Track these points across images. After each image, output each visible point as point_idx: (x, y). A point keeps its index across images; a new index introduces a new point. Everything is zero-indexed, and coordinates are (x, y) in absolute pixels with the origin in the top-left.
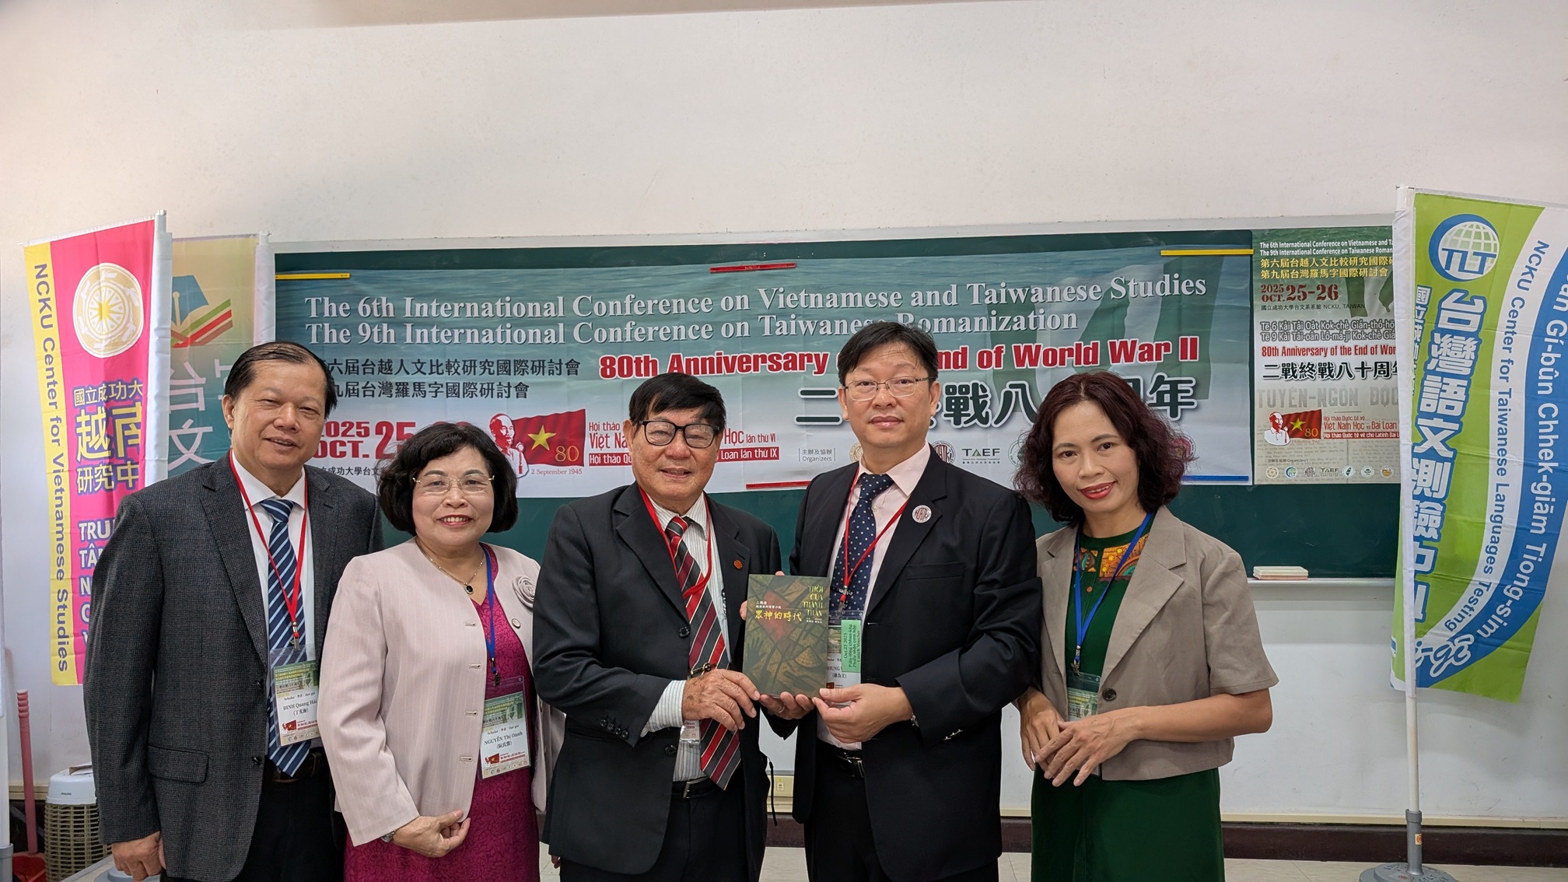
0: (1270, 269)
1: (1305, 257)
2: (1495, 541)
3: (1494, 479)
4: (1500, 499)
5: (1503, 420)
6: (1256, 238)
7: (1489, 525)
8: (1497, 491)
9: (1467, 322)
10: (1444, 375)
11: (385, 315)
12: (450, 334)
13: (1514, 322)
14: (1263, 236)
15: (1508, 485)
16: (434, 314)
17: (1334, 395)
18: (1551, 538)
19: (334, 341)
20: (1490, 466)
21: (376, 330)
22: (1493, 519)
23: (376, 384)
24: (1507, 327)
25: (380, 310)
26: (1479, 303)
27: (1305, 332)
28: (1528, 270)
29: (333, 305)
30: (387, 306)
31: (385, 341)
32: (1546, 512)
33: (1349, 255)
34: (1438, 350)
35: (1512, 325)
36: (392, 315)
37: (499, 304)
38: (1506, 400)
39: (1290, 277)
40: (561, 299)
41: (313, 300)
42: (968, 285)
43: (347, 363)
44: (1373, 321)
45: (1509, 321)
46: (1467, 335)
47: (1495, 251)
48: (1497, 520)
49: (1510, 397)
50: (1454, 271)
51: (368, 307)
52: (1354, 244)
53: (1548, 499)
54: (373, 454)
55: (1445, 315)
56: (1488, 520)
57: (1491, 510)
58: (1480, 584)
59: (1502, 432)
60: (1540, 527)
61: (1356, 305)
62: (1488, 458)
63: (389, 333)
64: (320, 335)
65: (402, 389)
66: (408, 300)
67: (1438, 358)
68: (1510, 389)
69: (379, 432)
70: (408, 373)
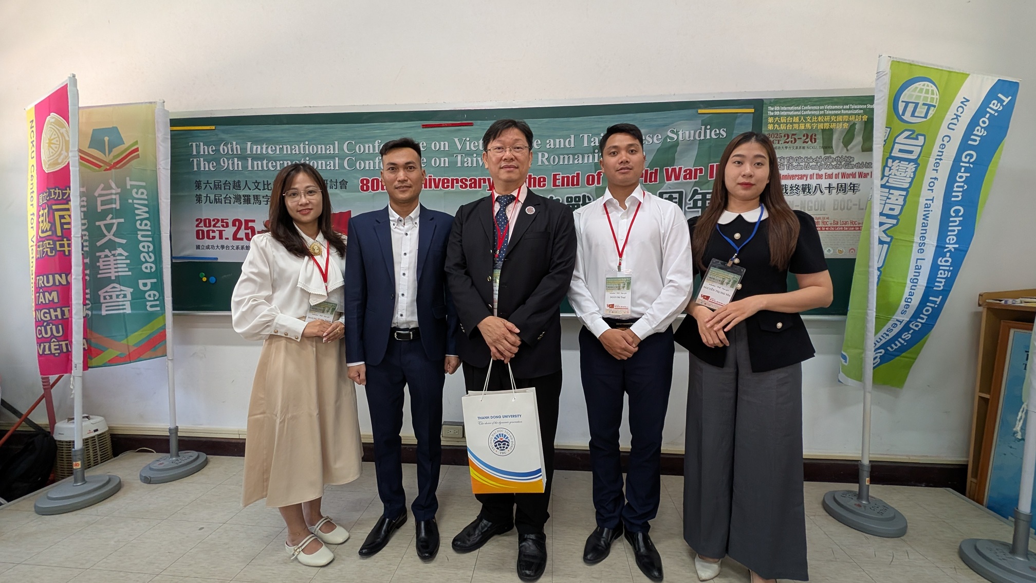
0: (774, 124)
1: (796, 116)
2: (911, 294)
3: (915, 255)
4: (918, 268)
5: (926, 217)
6: (766, 104)
7: (909, 284)
8: (916, 263)
9: (911, 152)
10: (890, 188)
11: (235, 153)
12: (274, 164)
13: (942, 152)
14: (771, 103)
15: (924, 259)
16: (264, 152)
17: (810, 205)
18: (945, 293)
19: (207, 169)
20: (914, 248)
21: (230, 162)
22: (912, 281)
23: (232, 196)
24: (938, 155)
25: (232, 150)
26: (921, 138)
27: (795, 164)
28: (955, 117)
29: (206, 147)
30: (236, 147)
31: (236, 169)
32: (945, 276)
33: (824, 115)
34: (889, 171)
35: (941, 154)
36: (239, 153)
37: (302, 146)
38: (930, 204)
39: (786, 129)
40: (336, 143)
41: (194, 144)
42: (581, 135)
43: (215, 183)
44: (837, 157)
45: (939, 151)
46: (909, 161)
47: (936, 103)
48: (915, 281)
49: (933, 202)
50: (907, 117)
51: (225, 147)
52: (828, 107)
53: (948, 268)
54: (231, 237)
55: (897, 147)
56: (908, 281)
57: (911, 275)
58: (897, 320)
59: (924, 225)
60: (940, 286)
61: (827, 147)
62: (913, 242)
63: (238, 164)
64: (199, 165)
65: (247, 200)
66: (249, 144)
67: (888, 176)
68: (933, 197)
69: (234, 225)
70: (250, 189)
